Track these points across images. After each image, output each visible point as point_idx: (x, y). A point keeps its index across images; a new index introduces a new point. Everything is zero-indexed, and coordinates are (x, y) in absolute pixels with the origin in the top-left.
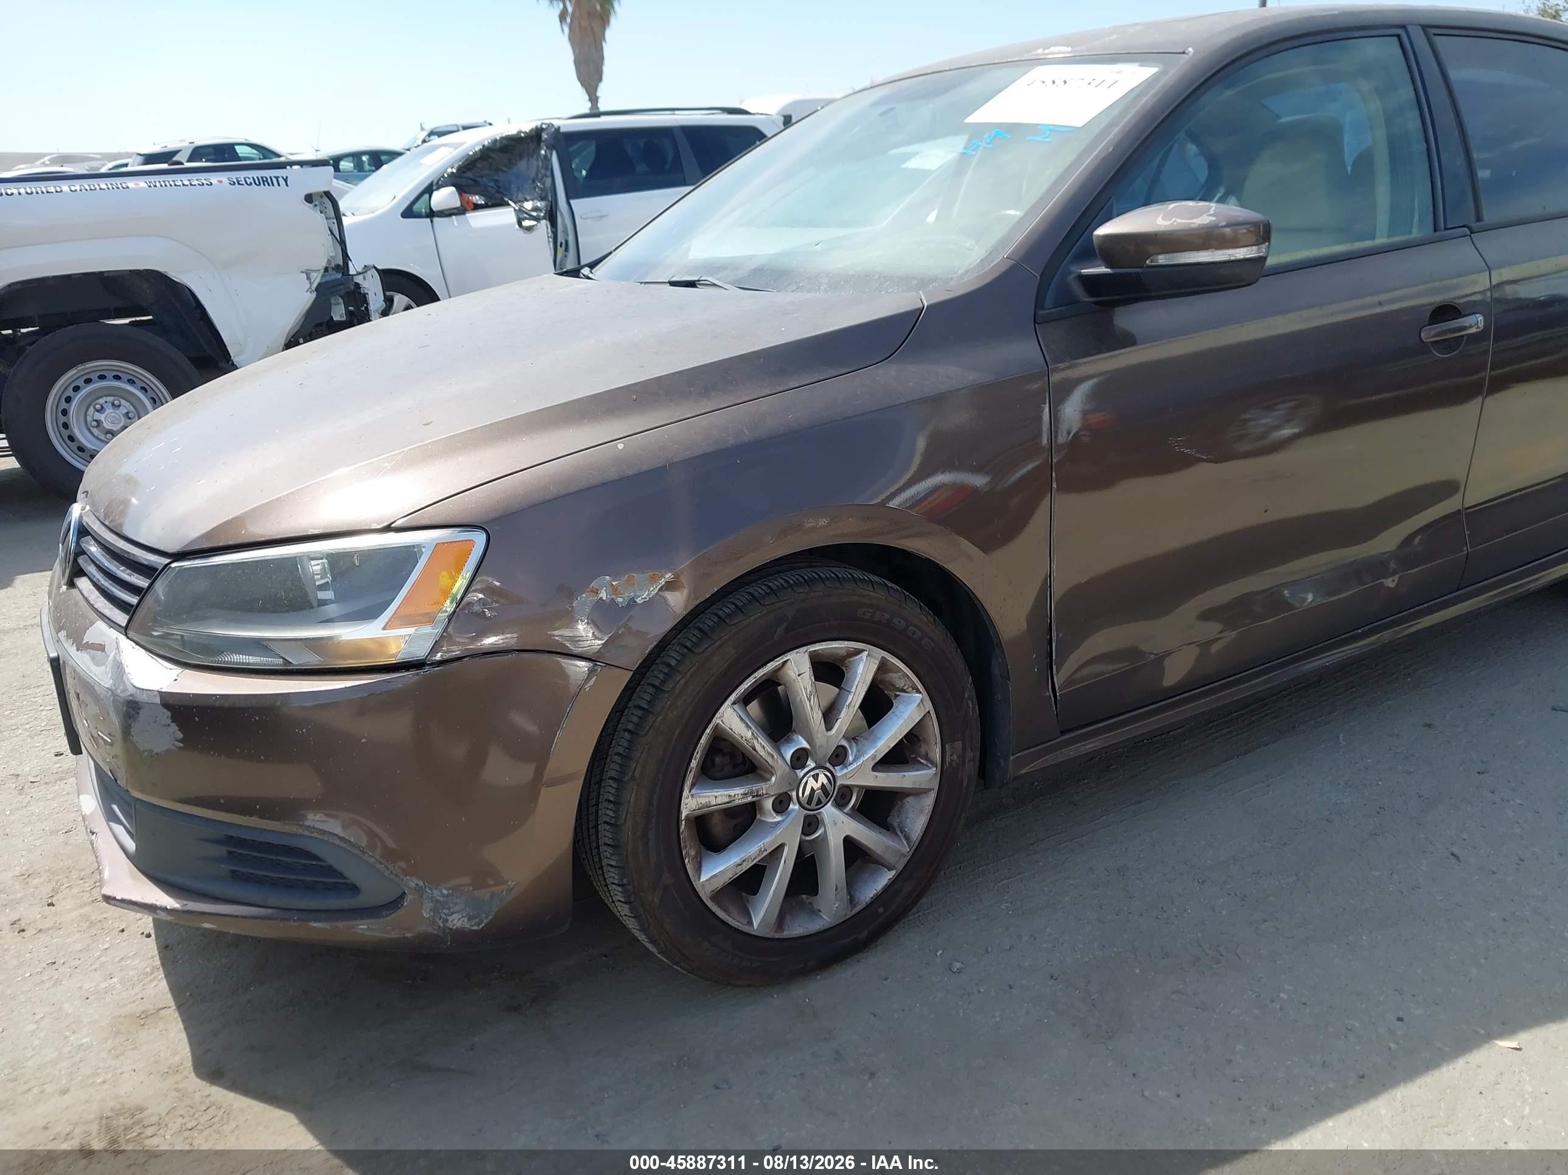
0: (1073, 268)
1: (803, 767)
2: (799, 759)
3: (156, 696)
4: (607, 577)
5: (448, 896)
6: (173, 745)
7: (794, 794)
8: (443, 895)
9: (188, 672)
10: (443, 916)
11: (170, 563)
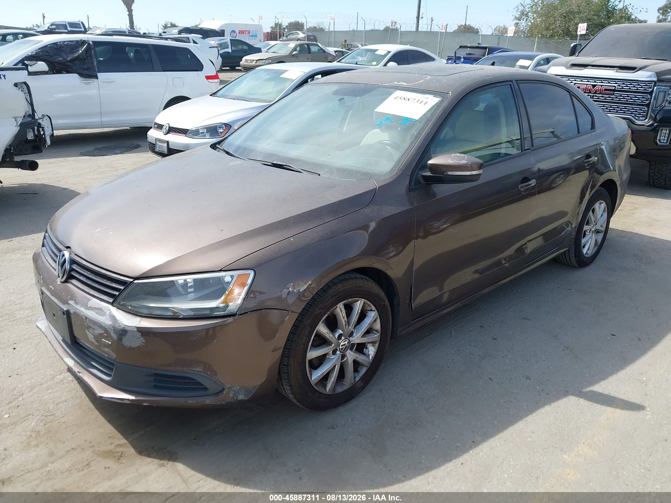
0: (420, 173)
1: (341, 339)
2: (340, 337)
3: (134, 328)
4: (292, 284)
5: (239, 389)
6: (141, 345)
7: (338, 348)
8: (238, 389)
9: (143, 319)
10: (237, 396)
11: (133, 281)
